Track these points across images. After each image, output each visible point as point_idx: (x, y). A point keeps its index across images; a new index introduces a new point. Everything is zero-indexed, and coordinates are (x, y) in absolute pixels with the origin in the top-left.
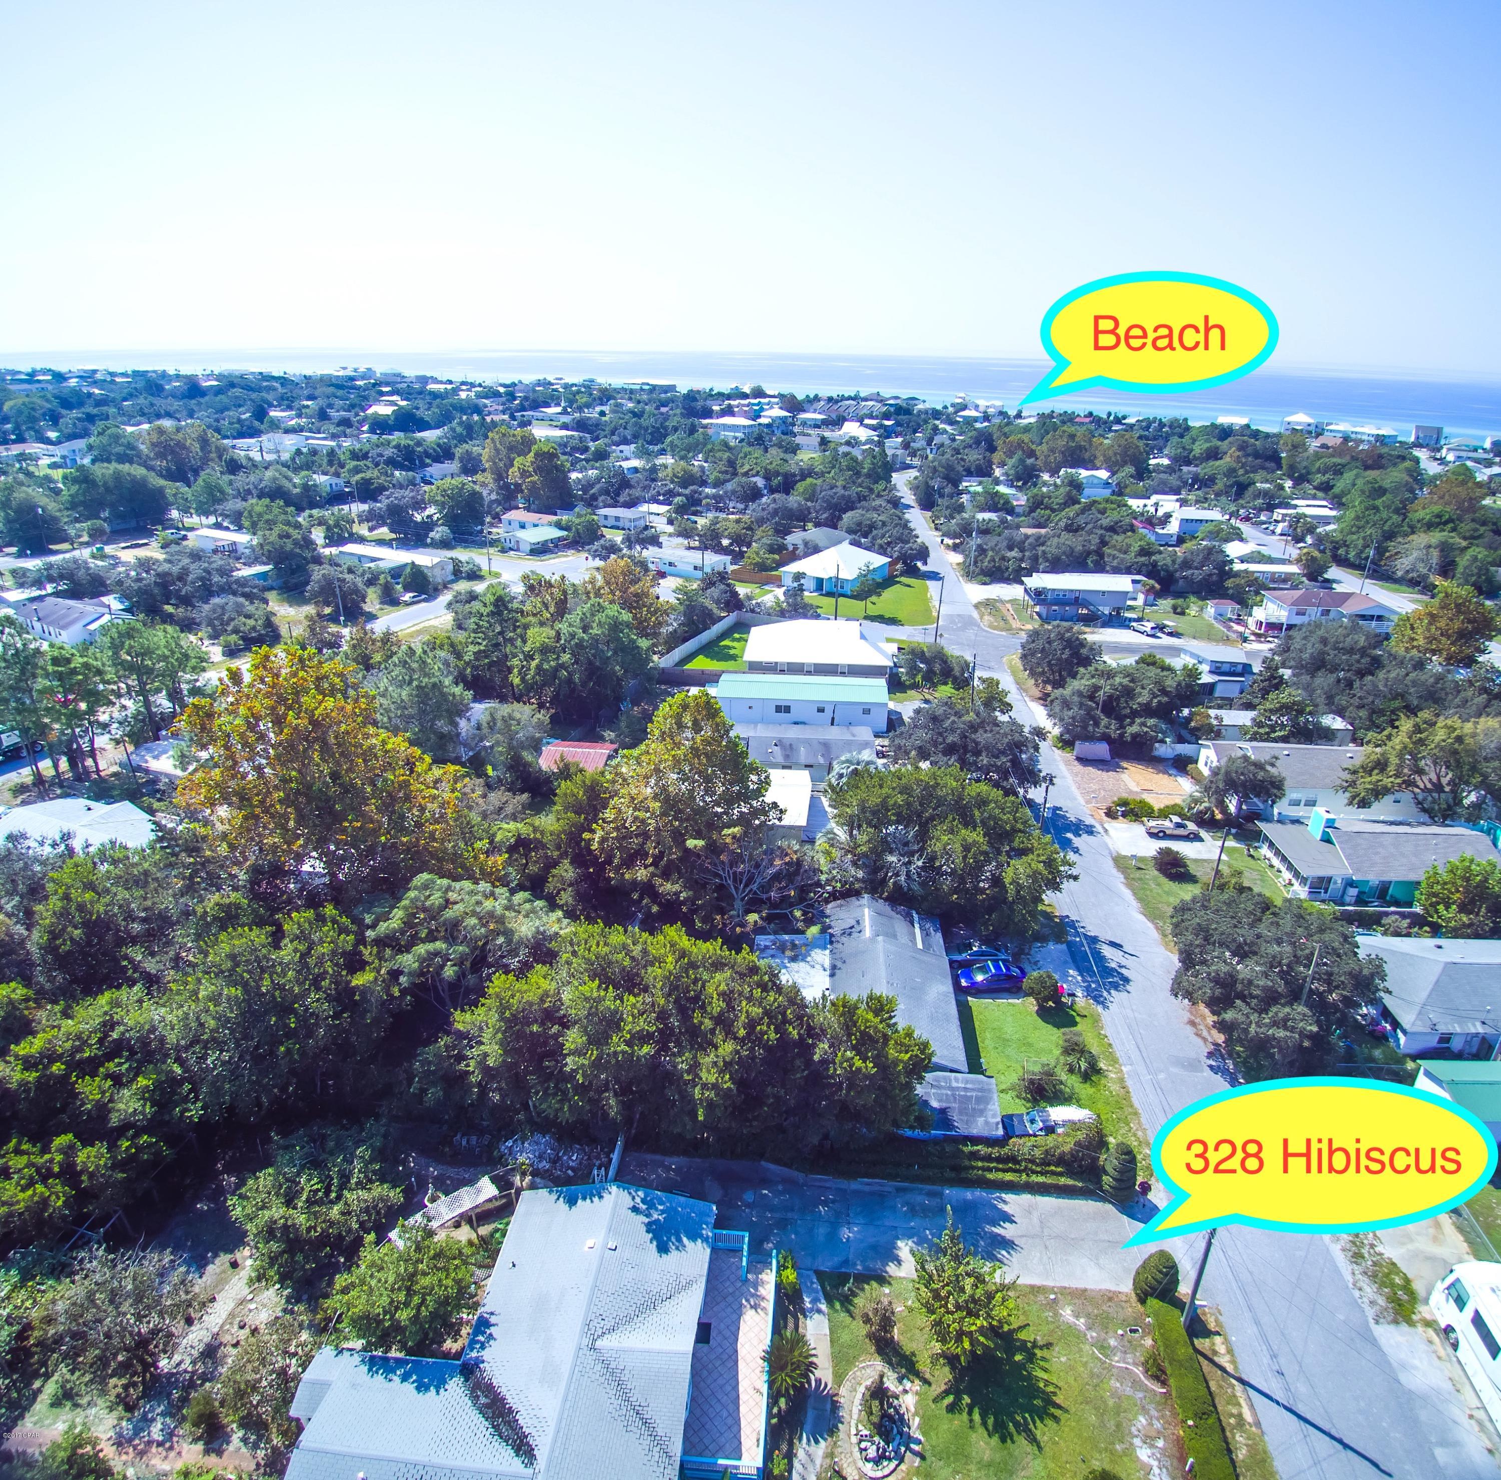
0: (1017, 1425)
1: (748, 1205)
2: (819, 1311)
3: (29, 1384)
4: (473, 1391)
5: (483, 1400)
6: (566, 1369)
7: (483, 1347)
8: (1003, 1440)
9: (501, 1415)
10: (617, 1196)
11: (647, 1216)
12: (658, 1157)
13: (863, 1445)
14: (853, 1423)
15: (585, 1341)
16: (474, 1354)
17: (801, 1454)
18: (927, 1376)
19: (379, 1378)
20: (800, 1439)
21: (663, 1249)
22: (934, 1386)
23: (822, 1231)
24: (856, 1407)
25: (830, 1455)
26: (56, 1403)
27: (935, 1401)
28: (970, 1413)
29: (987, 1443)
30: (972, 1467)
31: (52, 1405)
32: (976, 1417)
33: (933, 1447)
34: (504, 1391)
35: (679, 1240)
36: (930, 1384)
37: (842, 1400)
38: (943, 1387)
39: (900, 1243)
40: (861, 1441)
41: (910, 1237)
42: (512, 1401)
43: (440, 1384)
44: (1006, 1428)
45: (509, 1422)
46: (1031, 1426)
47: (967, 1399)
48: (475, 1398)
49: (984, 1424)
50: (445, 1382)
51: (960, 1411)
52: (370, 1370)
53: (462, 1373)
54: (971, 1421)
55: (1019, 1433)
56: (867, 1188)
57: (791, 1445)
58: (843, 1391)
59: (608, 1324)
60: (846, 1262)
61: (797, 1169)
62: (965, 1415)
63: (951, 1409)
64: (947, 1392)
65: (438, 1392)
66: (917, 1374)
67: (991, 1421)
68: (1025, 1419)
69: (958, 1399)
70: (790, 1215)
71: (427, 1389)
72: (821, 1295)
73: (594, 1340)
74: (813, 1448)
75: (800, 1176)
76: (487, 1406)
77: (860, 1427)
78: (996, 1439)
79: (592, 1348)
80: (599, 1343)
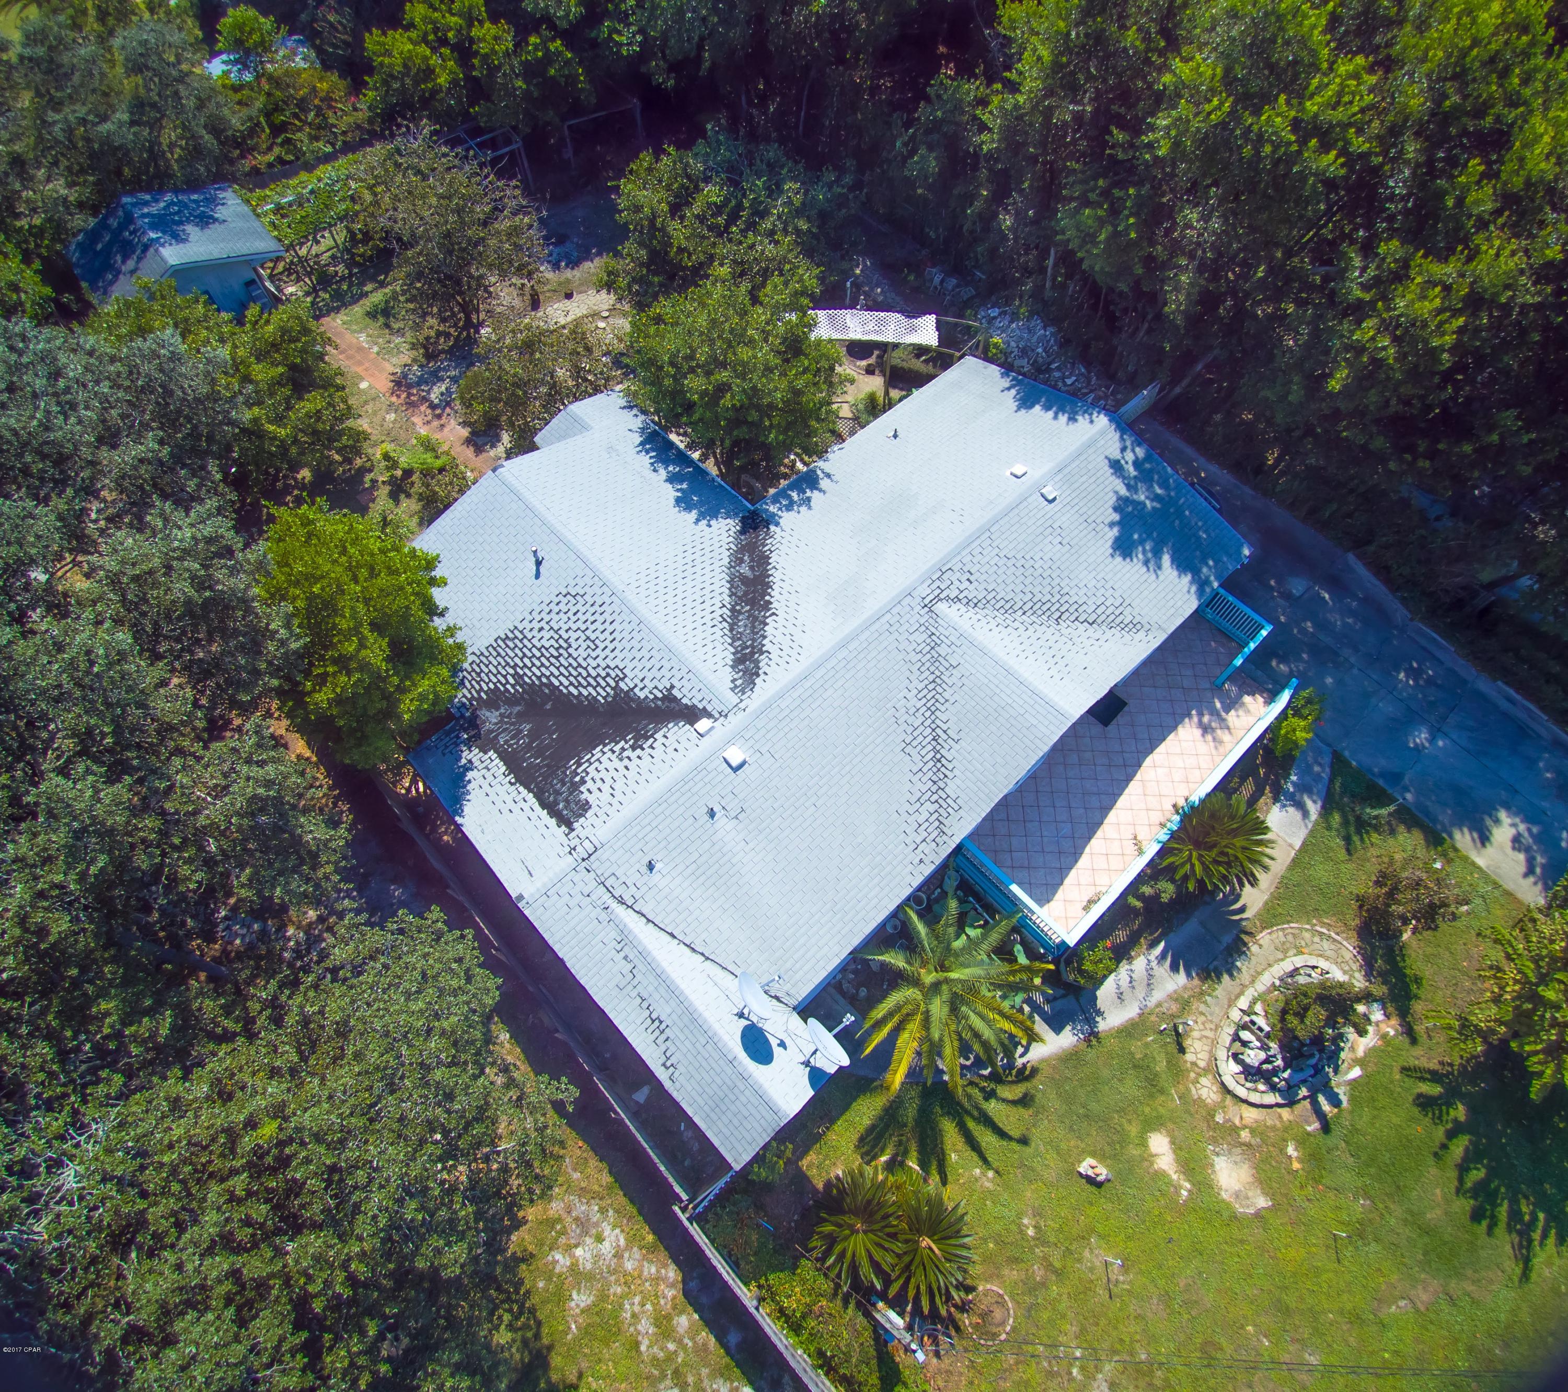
0: (1514, 1215)
1: (1287, 596)
2: (1300, 806)
3: (362, 284)
4: (741, 550)
5: (745, 570)
6: (872, 606)
7: (789, 508)
8: (1476, 1216)
9: (753, 603)
10: (1102, 433)
11: (1128, 487)
12: (1189, 451)
13: (1245, 1035)
14: (1250, 993)
15: (924, 590)
16: (773, 509)
17: (1139, 963)
18: (1419, 1029)
19: (645, 460)
20: (1152, 945)
21: (1123, 547)
22: (1418, 1051)
23: (1385, 708)
24: (1268, 979)
25: (1184, 1003)
26: (372, 315)
27: (1405, 1070)
28: (1451, 1135)
29: (1448, 1202)
30: (1398, 1210)
31: (368, 314)
32: (1459, 1147)
33: (1355, 1130)
34: (776, 577)
35: (1157, 554)
36: (1414, 1041)
37: (1254, 948)
38: (1433, 1065)
39: (1503, 815)
40: (1244, 1027)
41: (1528, 819)
42: (778, 596)
43: (709, 513)
44: (1494, 1205)
45: (756, 619)
46: (1536, 1236)
47: (1460, 1112)
48: (737, 560)
49: (1463, 1169)
50: (715, 516)
51: (1438, 1119)
52: (642, 444)
53: (744, 521)
54: (1444, 1146)
55: (1510, 1229)
56: (1504, 705)
57: (1133, 941)
58: (1264, 937)
59: (973, 592)
60: (1395, 778)
61: (1403, 600)
62: (1440, 1133)
63: (1424, 1103)
64: (1435, 1077)
65: (697, 521)
66: (1404, 1013)
67: (1477, 1174)
68: (1534, 1219)
69: (1447, 1100)
70: (1346, 652)
71: (688, 508)
72: (1321, 787)
73: (938, 599)
74: (1162, 971)
75: (1400, 613)
76: (744, 580)
77: (1258, 1008)
78: (1465, 1205)
79: (928, 607)
80: (941, 607)
